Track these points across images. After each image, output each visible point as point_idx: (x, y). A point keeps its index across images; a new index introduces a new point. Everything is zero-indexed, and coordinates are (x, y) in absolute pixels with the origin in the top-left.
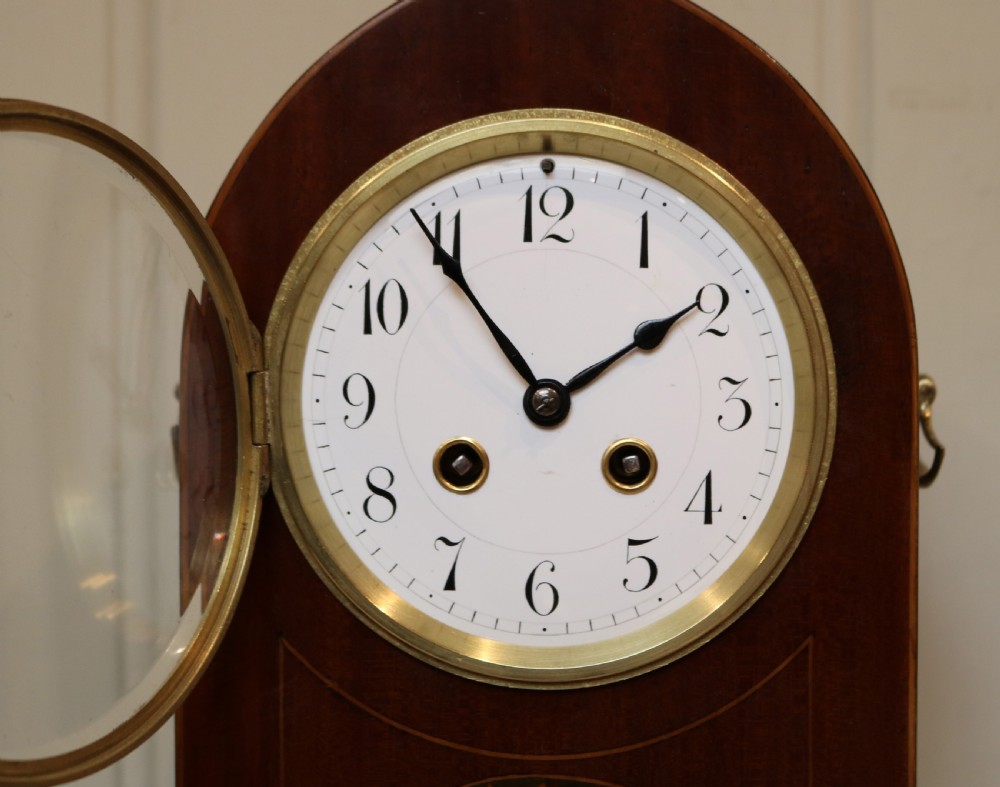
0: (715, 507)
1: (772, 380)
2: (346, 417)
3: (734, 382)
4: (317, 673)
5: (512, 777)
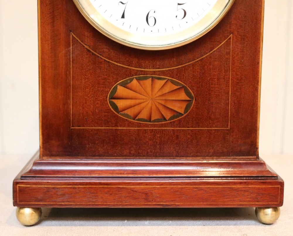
4: (82, 44)
5: (141, 76)
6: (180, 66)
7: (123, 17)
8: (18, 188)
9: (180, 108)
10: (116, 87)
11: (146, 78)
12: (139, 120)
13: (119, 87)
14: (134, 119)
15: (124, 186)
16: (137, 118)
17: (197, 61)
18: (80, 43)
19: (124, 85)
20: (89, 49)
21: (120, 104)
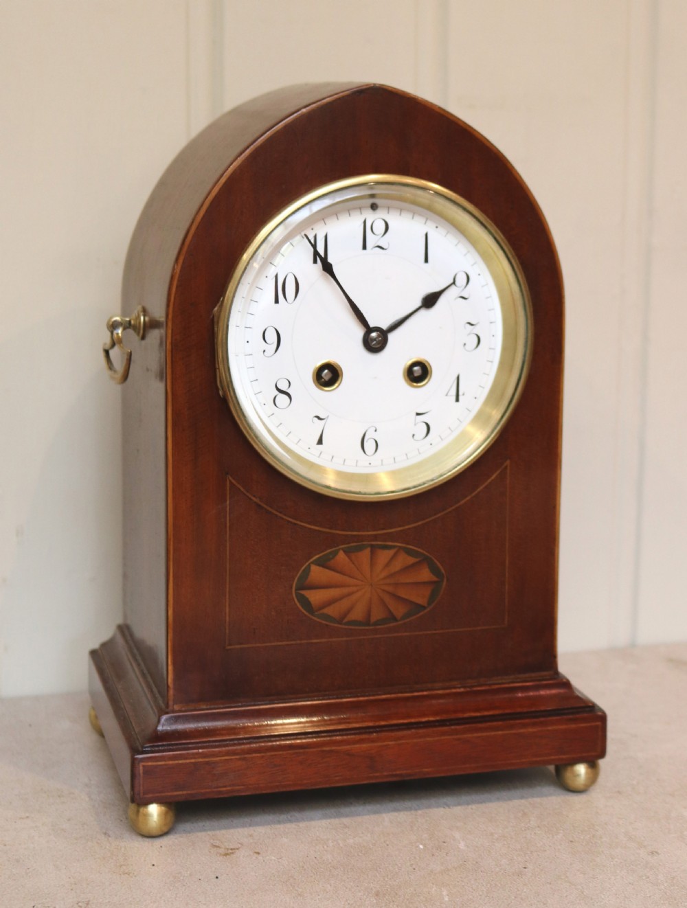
0: (460, 393)
1: (491, 323)
2: (264, 351)
3: (472, 325)
4: (248, 494)
5: (352, 544)
6: (420, 523)
7: (320, 442)
8: (141, 768)
9: (420, 597)
10: (308, 569)
11: (360, 549)
12: (349, 623)
13: (313, 568)
14: (340, 622)
15: (333, 748)
16: (344, 621)
17: (450, 512)
18: (245, 495)
19: (323, 563)
20: (260, 503)
21: (315, 597)
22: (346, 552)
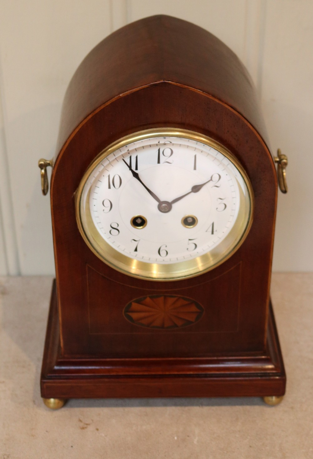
0: (215, 230)
1: (233, 198)
2: (104, 210)
3: (222, 199)
5: (154, 295)
6: (191, 287)
7: (136, 250)
9: (191, 318)
11: (158, 297)
13: (133, 303)
14: (148, 326)
16: (151, 326)
18: (96, 272)
19: (138, 302)
21: (135, 316)
22: (151, 298)
